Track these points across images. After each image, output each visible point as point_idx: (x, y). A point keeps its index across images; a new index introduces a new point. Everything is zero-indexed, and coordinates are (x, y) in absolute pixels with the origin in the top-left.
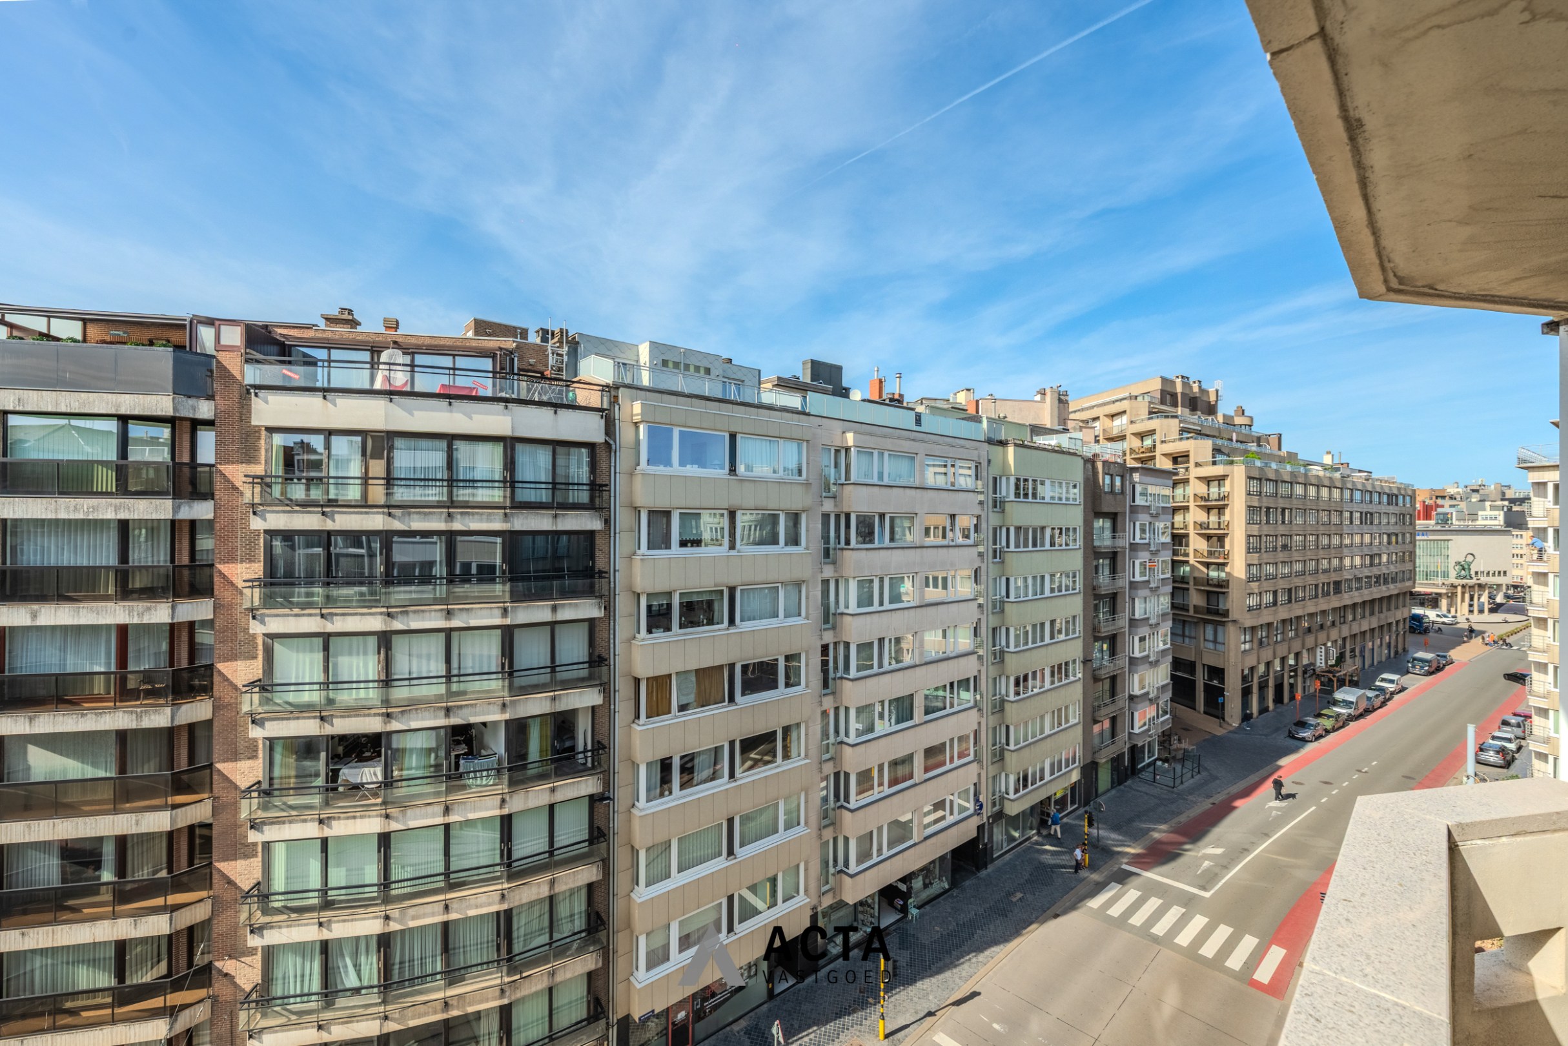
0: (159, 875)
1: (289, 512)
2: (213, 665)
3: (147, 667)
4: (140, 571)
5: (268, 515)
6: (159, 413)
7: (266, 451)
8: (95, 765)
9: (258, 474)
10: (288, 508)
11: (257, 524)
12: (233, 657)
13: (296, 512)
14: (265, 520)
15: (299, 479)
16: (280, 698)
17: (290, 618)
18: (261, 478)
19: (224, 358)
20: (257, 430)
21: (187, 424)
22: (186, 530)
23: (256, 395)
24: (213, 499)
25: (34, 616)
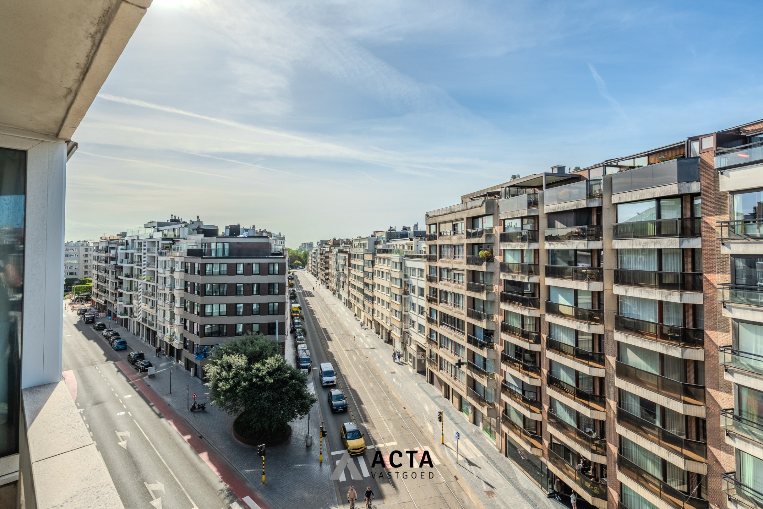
0: (682, 437)
1: (746, 243)
2: (703, 330)
3: (673, 324)
4: (668, 275)
5: (732, 245)
6: (672, 194)
7: (730, 206)
8: (651, 366)
9: (726, 220)
10: (746, 241)
11: (725, 250)
12: (715, 329)
13: (751, 243)
14: (730, 248)
15: (754, 222)
16: (745, 361)
17: (749, 311)
18: (728, 222)
19: (705, 157)
20: (724, 195)
21: (689, 197)
22: (690, 254)
23: (722, 173)
24: (701, 237)
25: (626, 292)
